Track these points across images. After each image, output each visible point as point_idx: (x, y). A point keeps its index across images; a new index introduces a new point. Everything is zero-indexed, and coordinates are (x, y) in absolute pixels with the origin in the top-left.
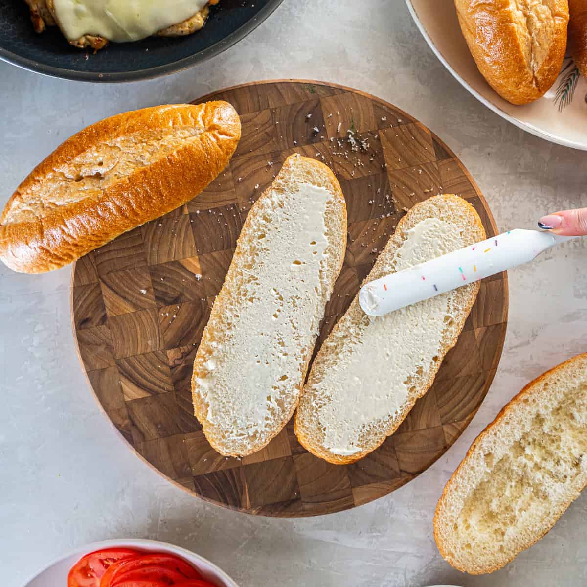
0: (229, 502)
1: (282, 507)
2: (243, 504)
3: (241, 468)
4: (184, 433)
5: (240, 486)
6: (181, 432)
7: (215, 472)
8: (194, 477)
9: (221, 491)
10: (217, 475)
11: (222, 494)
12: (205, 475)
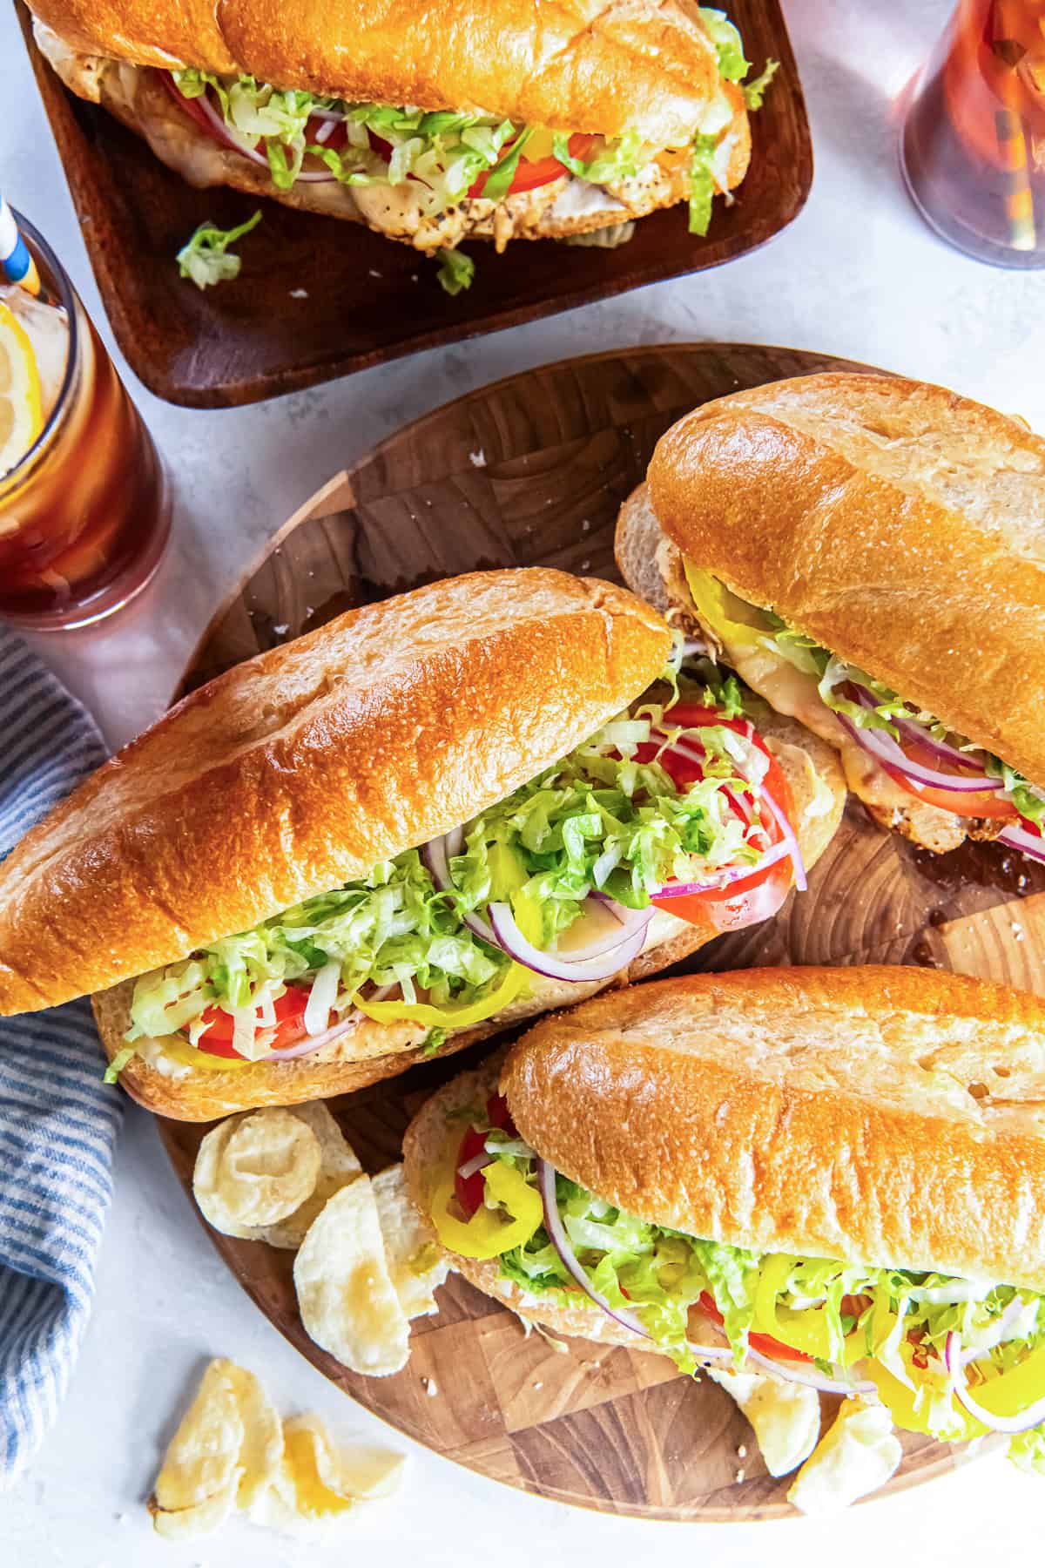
0: (612, 1494)
1: (759, 1492)
2: (650, 1494)
3: (637, 1399)
4: (474, 1318)
5: (639, 1448)
6: (464, 1317)
7: (568, 1418)
8: (512, 1435)
9: (590, 1469)
10: (574, 1425)
11: (596, 1478)
12: (542, 1426)
